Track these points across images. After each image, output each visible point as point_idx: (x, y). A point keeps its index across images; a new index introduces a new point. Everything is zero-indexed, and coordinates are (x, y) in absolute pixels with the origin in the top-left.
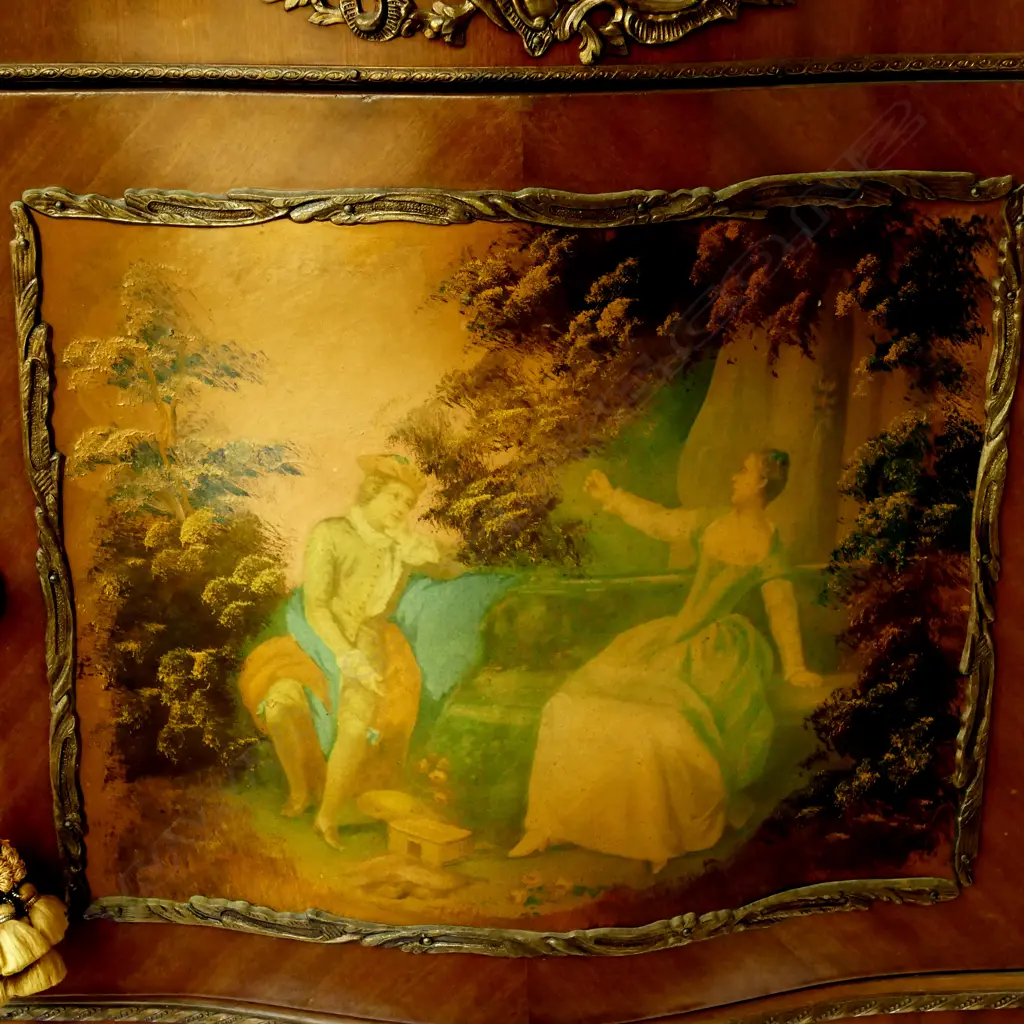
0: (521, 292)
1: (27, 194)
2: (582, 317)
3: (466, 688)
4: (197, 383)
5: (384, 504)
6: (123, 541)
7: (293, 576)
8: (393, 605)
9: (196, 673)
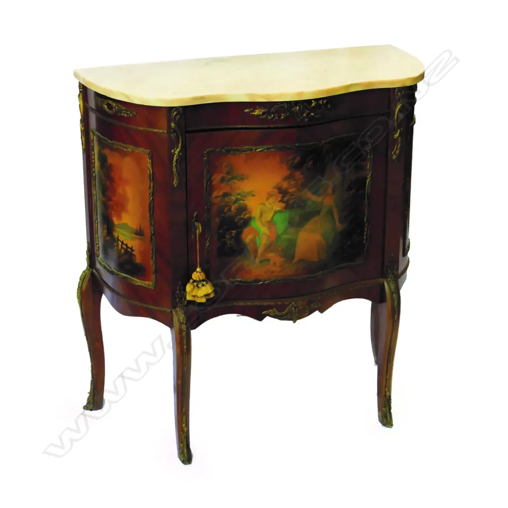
0: (296, 161)
1: (207, 150)
2: (306, 164)
3: (285, 232)
4: (236, 181)
5: (271, 200)
6: (221, 210)
7: (253, 215)
8: (272, 218)
9: (233, 235)
